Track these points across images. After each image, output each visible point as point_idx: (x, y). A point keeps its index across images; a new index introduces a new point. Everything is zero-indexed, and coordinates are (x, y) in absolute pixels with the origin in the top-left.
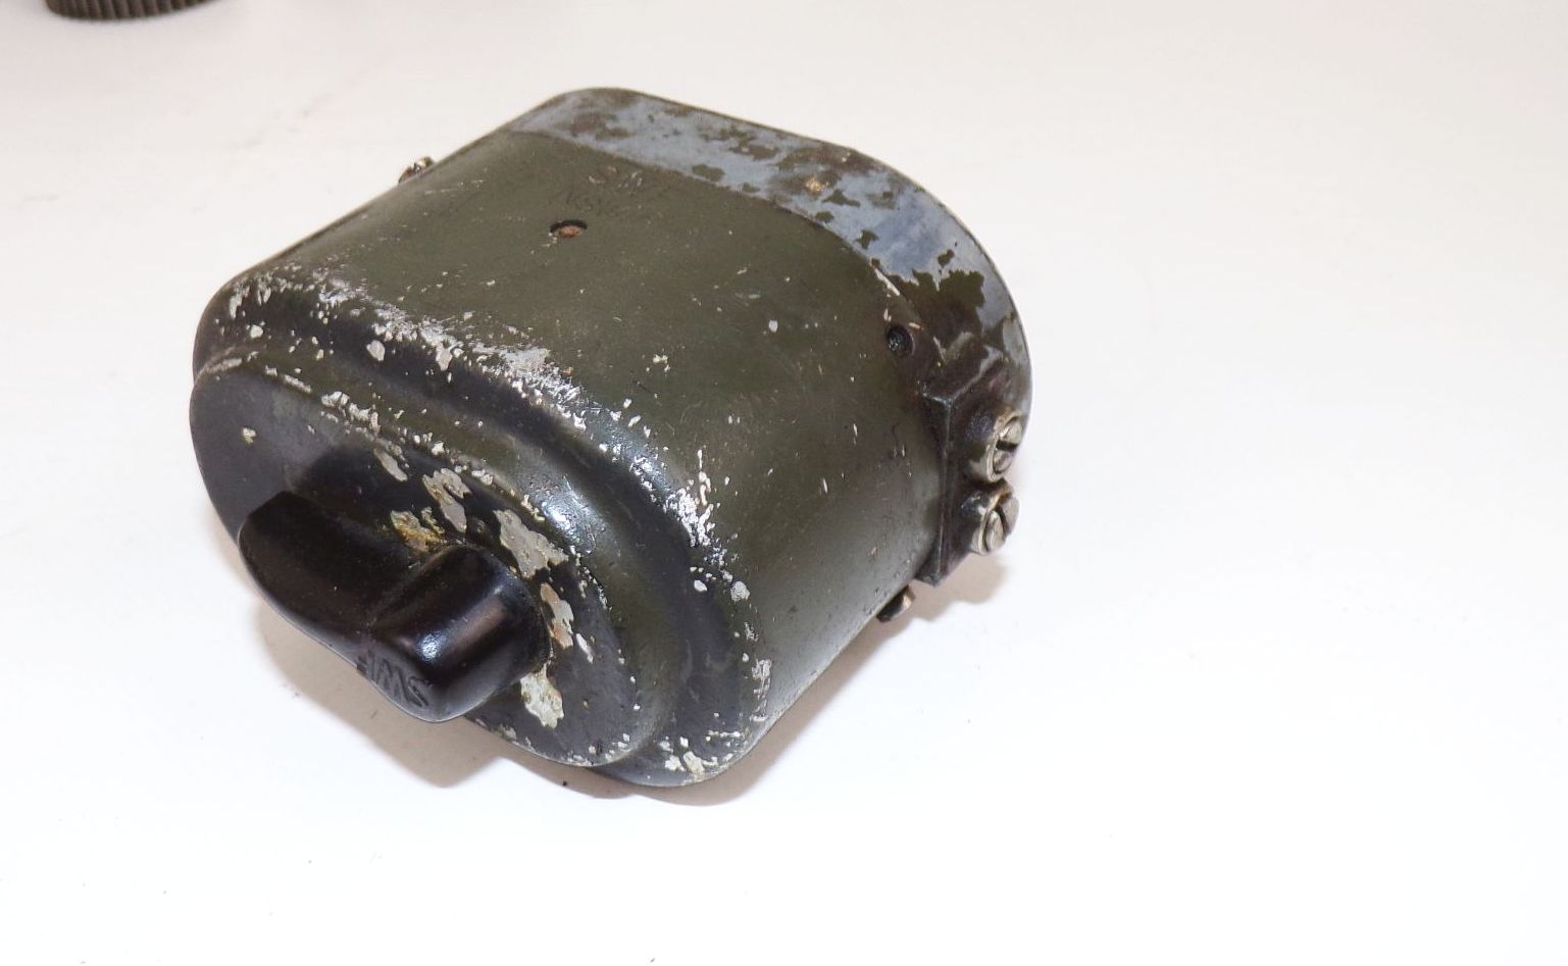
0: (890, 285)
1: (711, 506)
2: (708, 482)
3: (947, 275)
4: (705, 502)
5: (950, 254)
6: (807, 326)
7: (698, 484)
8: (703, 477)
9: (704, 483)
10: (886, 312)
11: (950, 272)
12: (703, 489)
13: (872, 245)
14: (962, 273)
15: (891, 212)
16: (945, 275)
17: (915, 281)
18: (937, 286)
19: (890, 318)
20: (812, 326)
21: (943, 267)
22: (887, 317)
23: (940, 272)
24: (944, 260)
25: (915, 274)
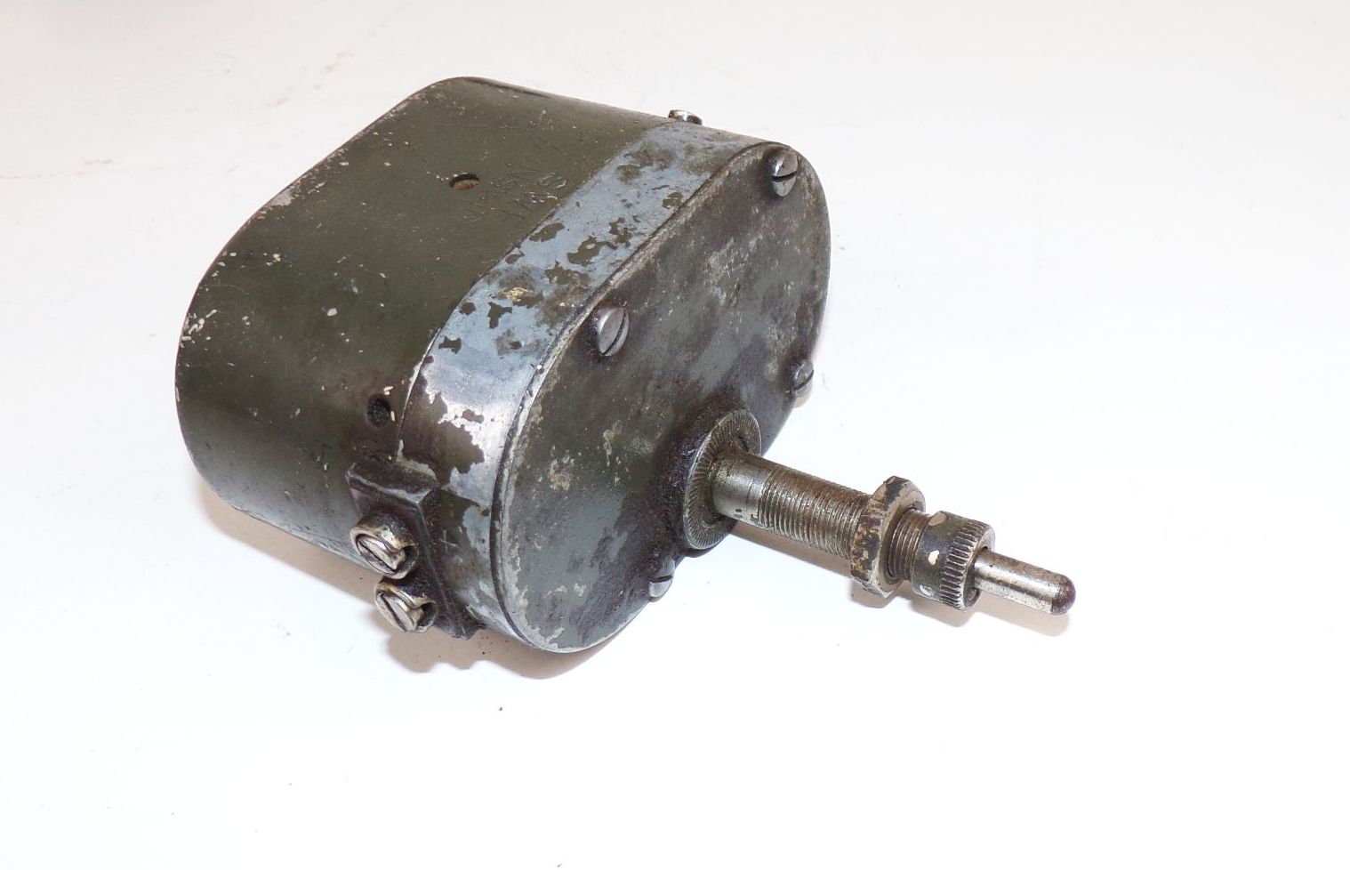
0: (413, 379)
1: (189, 338)
2: (201, 327)
3: (458, 426)
4: (190, 333)
5: (479, 419)
6: (343, 334)
7: (196, 321)
8: (202, 321)
9: (199, 325)
10: (390, 388)
11: (462, 426)
12: (196, 326)
13: (448, 351)
14: (471, 438)
15: (496, 353)
16: (457, 423)
17: (432, 398)
18: (442, 420)
19: (388, 393)
20: (345, 338)
21: (463, 417)
22: (387, 390)
23: (456, 417)
24: (469, 415)
25: (438, 397)
